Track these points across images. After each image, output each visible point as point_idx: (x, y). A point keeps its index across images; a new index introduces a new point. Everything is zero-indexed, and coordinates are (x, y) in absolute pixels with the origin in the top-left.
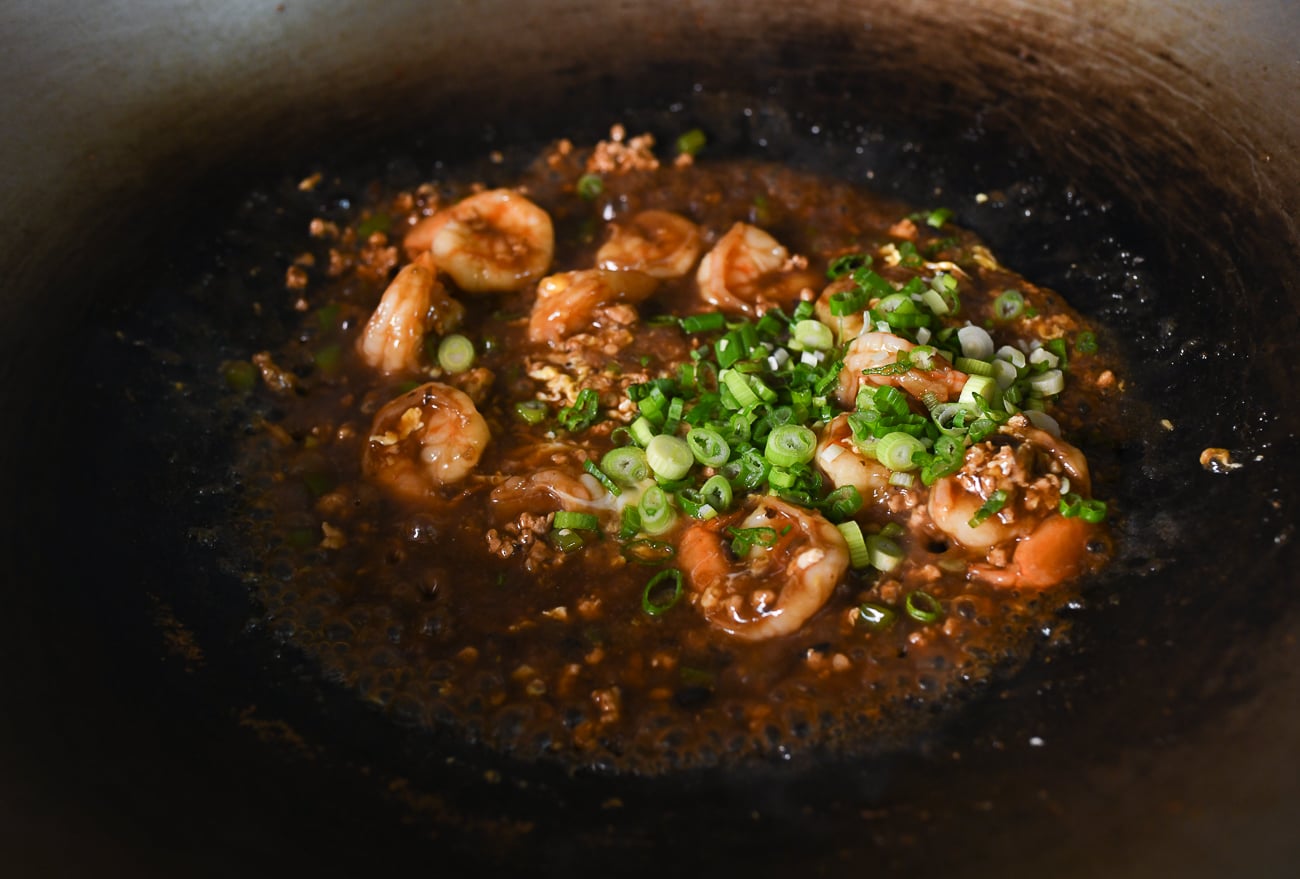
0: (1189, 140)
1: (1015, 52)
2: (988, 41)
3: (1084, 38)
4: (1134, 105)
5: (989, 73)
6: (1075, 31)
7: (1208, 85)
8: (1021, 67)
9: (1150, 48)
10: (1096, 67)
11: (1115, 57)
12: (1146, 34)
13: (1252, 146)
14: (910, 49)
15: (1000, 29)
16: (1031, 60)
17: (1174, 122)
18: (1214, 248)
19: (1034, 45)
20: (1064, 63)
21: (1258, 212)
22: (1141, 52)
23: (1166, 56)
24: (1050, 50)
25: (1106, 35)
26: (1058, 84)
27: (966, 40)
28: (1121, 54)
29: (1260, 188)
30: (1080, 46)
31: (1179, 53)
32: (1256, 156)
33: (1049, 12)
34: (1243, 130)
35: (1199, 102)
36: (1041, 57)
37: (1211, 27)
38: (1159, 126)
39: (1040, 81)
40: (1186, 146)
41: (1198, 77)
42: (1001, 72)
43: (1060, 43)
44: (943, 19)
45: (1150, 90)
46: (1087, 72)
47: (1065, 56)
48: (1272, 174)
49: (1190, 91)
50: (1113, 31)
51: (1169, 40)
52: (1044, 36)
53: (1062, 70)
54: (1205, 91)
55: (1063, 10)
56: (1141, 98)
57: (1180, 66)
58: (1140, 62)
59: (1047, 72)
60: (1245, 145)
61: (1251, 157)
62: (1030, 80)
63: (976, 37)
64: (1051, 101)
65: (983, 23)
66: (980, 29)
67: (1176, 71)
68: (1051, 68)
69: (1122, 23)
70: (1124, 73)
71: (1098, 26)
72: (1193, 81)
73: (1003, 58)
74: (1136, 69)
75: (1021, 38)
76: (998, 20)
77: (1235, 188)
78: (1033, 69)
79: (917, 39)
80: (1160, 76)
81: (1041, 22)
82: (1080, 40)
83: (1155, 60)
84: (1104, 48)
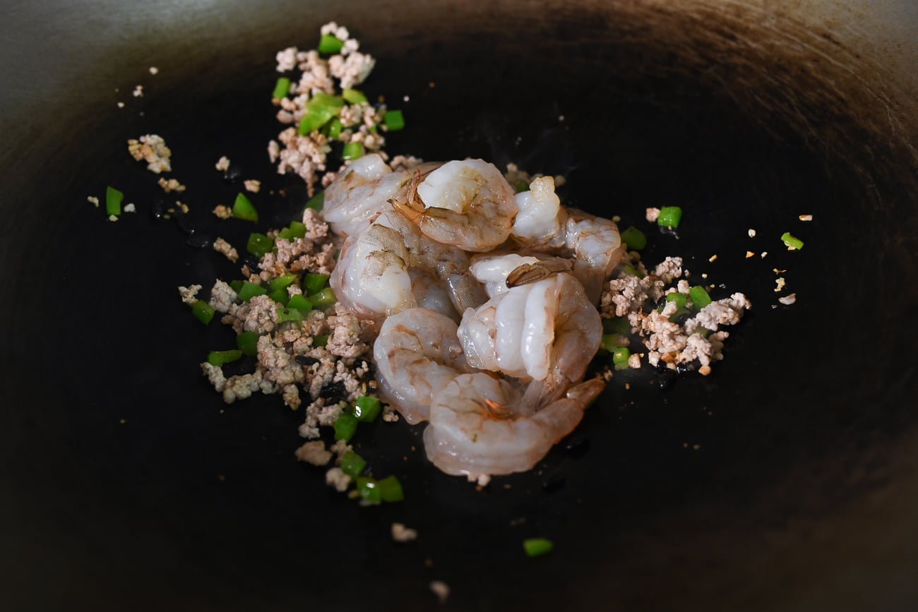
0: (843, 95)
1: (720, 32)
2: (701, 24)
3: (770, 23)
4: (804, 70)
5: (702, 46)
6: (764, 18)
7: (858, 57)
8: (724, 43)
9: (816, 30)
10: (777, 43)
11: (792, 37)
12: (814, 21)
13: (888, 99)
14: (647, 29)
15: (710, 16)
16: (733, 38)
17: (832, 82)
18: (860, 170)
19: (733, 27)
20: (755, 40)
21: (892, 145)
22: (810, 33)
23: (827, 37)
24: (745, 31)
25: (786, 22)
26: (750, 54)
27: (687, 23)
28: (795, 35)
29: (893, 129)
30: (766, 29)
31: (837, 34)
32: (891, 106)
33: (746, 5)
34: (882, 88)
35: (851, 69)
36: (739, 36)
37: (860, 17)
38: (822, 85)
39: (739, 52)
40: (841, 99)
41: (850, 51)
42: (710, 46)
43: (752, 26)
44: (670, 9)
45: (816, 60)
46: (771, 47)
47: (755, 35)
48: (902, 119)
49: (844, 61)
50: (790, 19)
51: (830, 25)
52: (741, 21)
53: (754, 45)
54: (854, 60)
55: (756, 5)
56: (809, 65)
57: (837, 43)
58: (809, 40)
59: (743, 46)
60: (882, 98)
61: (887, 107)
62: (731, 51)
63: (693, 21)
64: (745, 66)
65: (699, 12)
66: (696, 16)
67: (834, 47)
68: (745, 43)
69: (797, 13)
70: (798, 48)
71: (780, 15)
72: (847, 54)
73: (711, 36)
74: (806, 45)
75: (725, 22)
76: (709, 10)
77: (875, 128)
78: (733, 44)
79: (653, 22)
80: (822, 50)
81: (739, 12)
82: (767, 25)
83: (819, 39)
84: (784, 30)
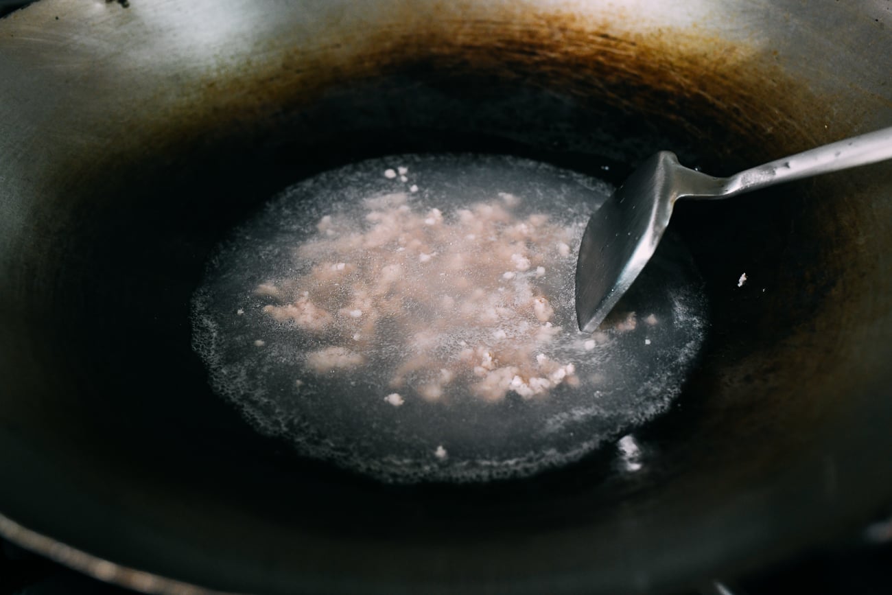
0: (636, 72)
1: (522, 52)
2: (506, 50)
3: (559, 36)
4: (598, 63)
5: (513, 65)
6: (552, 35)
7: (633, 44)
8: (529, 59)
9: (596, 34)
10: (571, 49)
11: (578, 43)
12: (591, 28)
13: (669, 67)
14: (465, 63)
16: (534, 54)
17: (623, 66)
18: (673, 117)
19: (531, 45)
20: (552, 51)
21: (687, 95)
22: (591, 37)
23: (605, 36)
24: (542, 47)
25: (569, 33)
26: (553, 62)
27: (494, 51)
28: (580, 41)
29: (683, 84)
30: (558, 42)
31: (611, 33)
32: (674, 71)
34: (661, 60)
35: (632, 53)
36: (539, 51)
38: (615, 69)
39: (544, 63)
40: (635, 76)
41: (625, 41)
43: (546, 42)
44: (478, 43)
45: (604, 53)
46: (566, 53)
47: (552, 48)
48: (686, 77)
49: (625, 49)
50: (572, 30)
51: (604, 27)
52: (535, 41)
53: (553, 55)
54: (633, 48)
55: (541, 26)
56: (601, 59)
57: (614, 39)
58: (593, 42)
59: (544, 58)
60: (665, 67)
61: (671, 71)
62: (537, 64)
63: (499, 49)
64: (552, 72)
65: (499, 41)
66: (500, 45)
67: (613, 43)
68: (545, 55)
69: (575, 26)
70: (587, 49)
71: (563, 30)
72: (623, 44)
73: (517, 56)
74: (593, 46)
75: (523, 44)
77: (670, 88)
78: (537, 58)
79: (468, 57)
80: (604, 46)
81: (532, 34)
82: (556, 38)
83: (600, 40)
84: (570, 39)
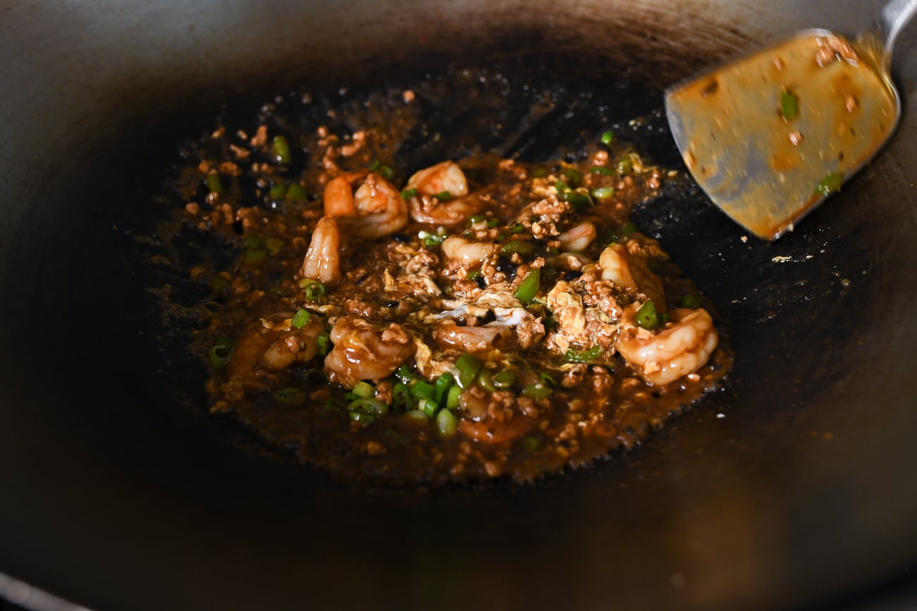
1: (643, 35)
2: (626, 29)
3: (685, 24)
5: (628, 48)
6: (678, 21)
8: (648, 44)
9: (725, 27)
10: (694, 40)
11: (705, 34)
12: (722, 19)
14: (579, 37)
15: (633, 22)
16: (654, 39)
19: (654, 30)
20: (674, 39)
22: (719, 30)
23: (735, 32)
24: (664, 33)
25: (698, 22)
26: (671, 52)
27: (613, 30)
28: (708, 32)
30: (683, 29)
31: (742, 29)
33: (662, 10)
36: (659, 37)
37: (760, 13)
39: (661, 51)
42: (636, 47)
43: (670, 28)
44: (597, 18)
46: (689, 44)
47: (674, 36)
50: (702, 19)
51: (736, 22)
52: (659, 24)
53: (673, 44)
55: (670, 9)
57: (744, 36)
58: (720, 36)
59: (664, 46)
62: (654, 51)
63: (619, 28)
64: (668, 62)
65: (623, 19)
66: (621, 23)
67: (741, 40)
68: (666, 43)
69: (706, 14)
70: (711, 43)
71: (692, 17)
73: (636, 39)
74: (719, 41)
75: (646, 26)
76: (631, 17)
78: (655, 44)
79: (583, 31)
80: (732, 43)
81: (657, 17)
82: (682, 25)
83: (728, 34)
84: (697, 29)
